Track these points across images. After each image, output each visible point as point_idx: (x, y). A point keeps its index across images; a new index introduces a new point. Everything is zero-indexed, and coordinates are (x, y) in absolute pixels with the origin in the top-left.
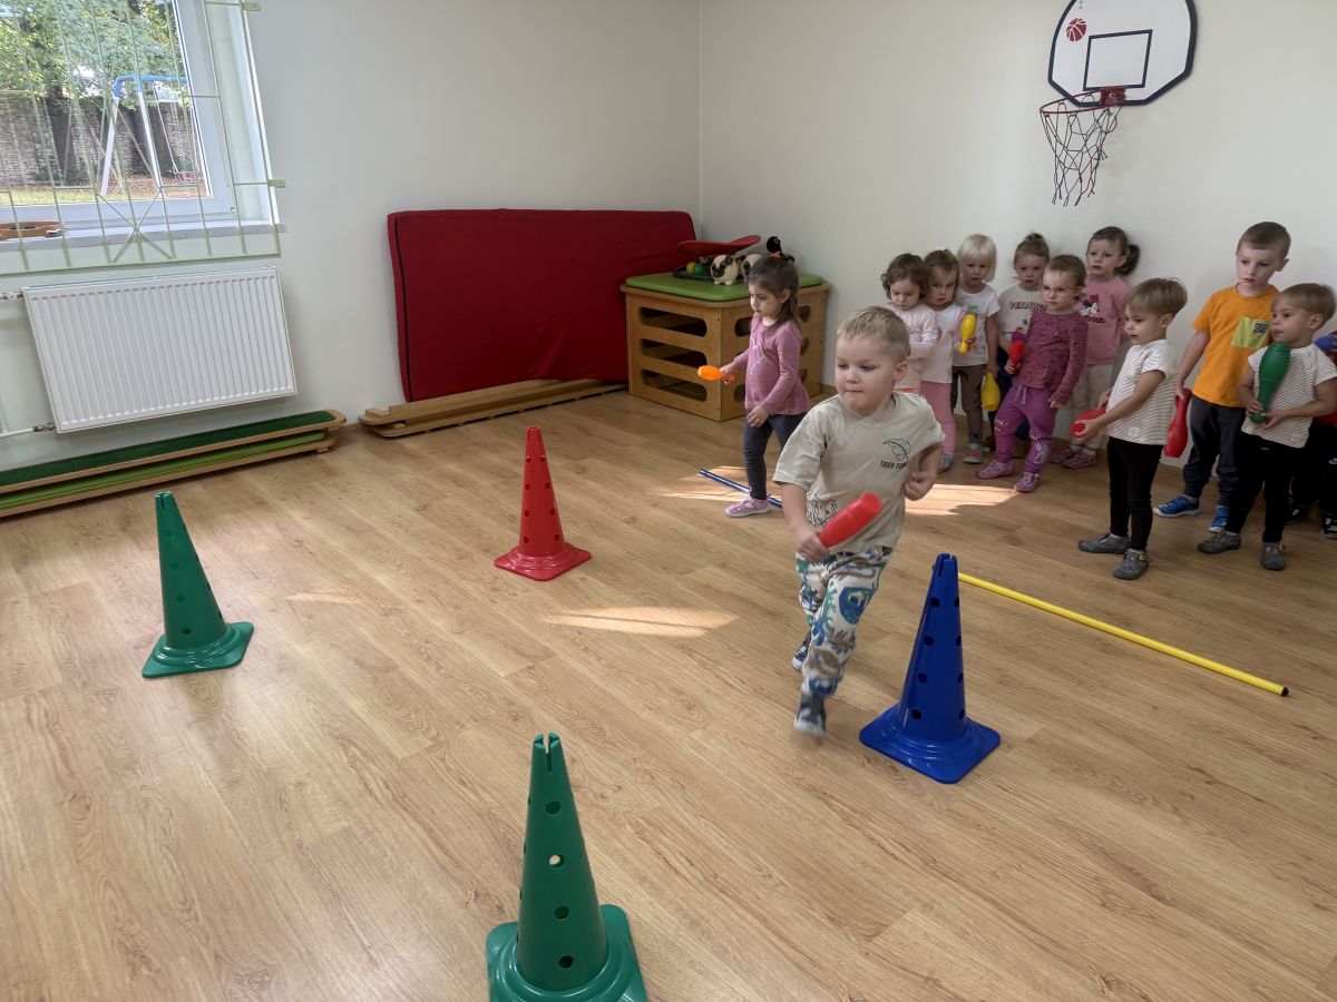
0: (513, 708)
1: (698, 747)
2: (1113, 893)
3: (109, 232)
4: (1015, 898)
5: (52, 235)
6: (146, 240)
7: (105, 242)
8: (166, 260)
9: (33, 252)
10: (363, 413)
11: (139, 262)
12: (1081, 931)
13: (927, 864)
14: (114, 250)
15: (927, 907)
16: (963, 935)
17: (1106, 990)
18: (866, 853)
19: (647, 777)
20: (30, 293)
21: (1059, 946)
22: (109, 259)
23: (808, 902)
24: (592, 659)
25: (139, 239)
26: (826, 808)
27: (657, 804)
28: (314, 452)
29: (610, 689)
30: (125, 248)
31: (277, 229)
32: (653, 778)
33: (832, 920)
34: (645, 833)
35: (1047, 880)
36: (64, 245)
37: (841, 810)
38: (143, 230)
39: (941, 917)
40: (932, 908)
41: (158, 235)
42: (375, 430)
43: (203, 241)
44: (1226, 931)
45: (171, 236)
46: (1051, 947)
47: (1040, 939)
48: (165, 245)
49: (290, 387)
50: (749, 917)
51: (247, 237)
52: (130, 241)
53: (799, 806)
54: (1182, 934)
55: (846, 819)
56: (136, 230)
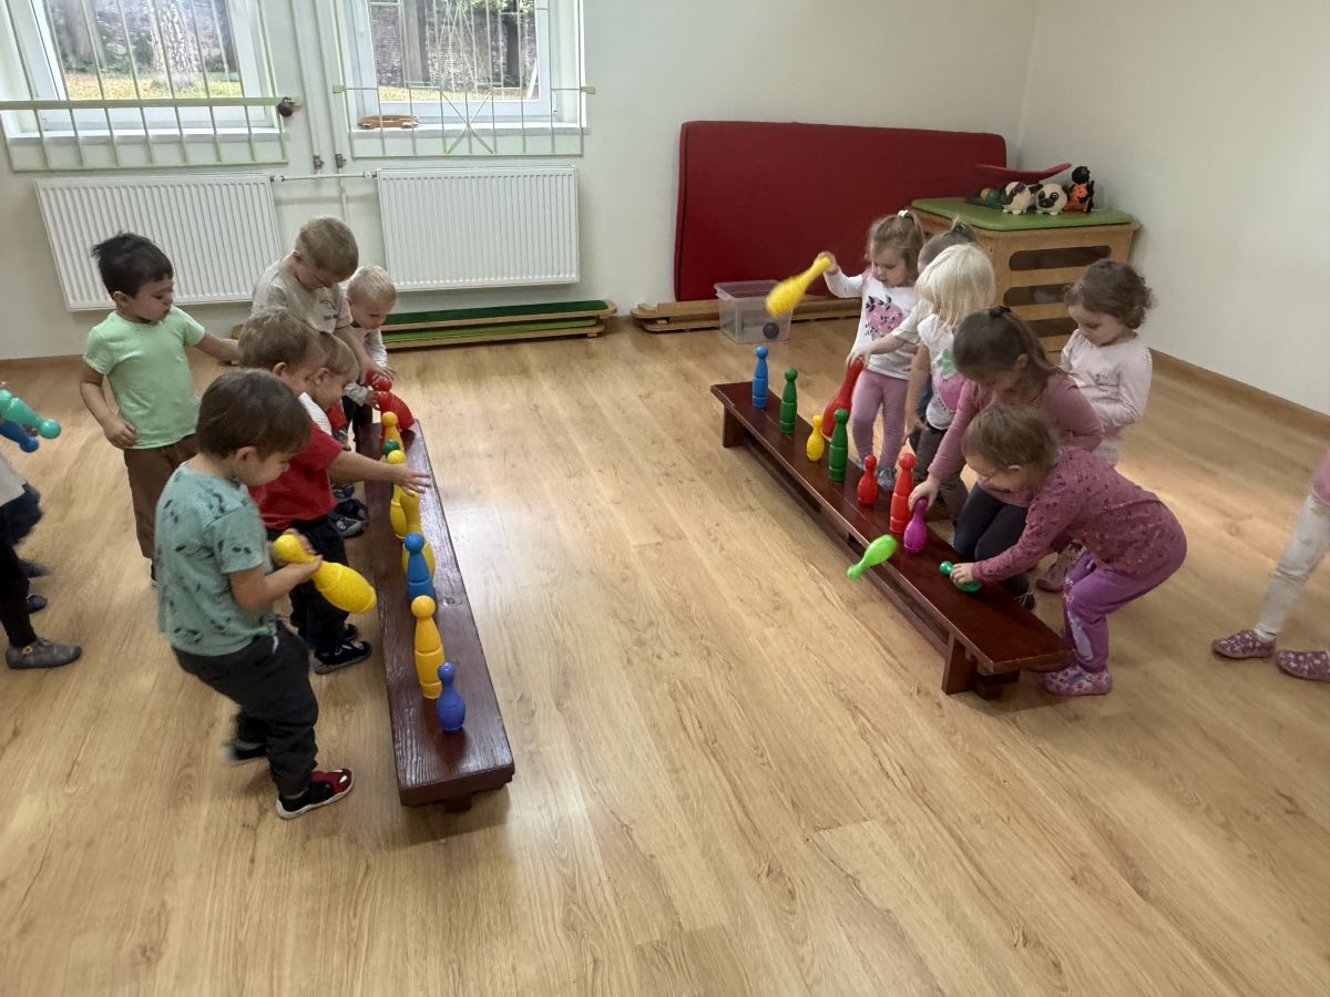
0: (626, 571)
1: (764, 640)
2: (1091, 871)
3: (448, 127)
4: (982, 842)
5: (407, 127)
6: (475, 135)
7: (444, 135)
8: (489, 153)
9: (391, 140)
10: (636, 307)
11: (467, 153)
12: (1031, 890)
13: (915, 790)
14: (450, 142)
15: (890, 823)
16: (909, 856)
17: (1020, 944)
18: (862, 764)
19: (705, 652)
20: (382, 174)
21: (998, 894)
22: (445, 150)
23: (782, 784)
24: (716, 550)
25: (471, 134)
26: (851, 720)
27: (700, 675)
28: (584, 336)
29: (717, 577)
30: (459, 141)
31: (583, 132)
32: (709, 654)
33: (794, 805)
34: (677, 694)
35: (1029, 840)
36: (413, 136)
37: (863, 723)
38: (474, 126)
39: (898, 836)
40: (894, 824)
41: (485, 132)
42: (643, 324)
43: (520, 139)
44: (1195, 943)
45: (495, 134)
46: (989, 892)
47: (983, 884)
48: (489, 141)
49: (574, 275)
50: (724, 780)
51: (557, 137)
52: (462, 136)
53: (825, 710)
54: (1140, 928)
55: (863, 733)
56: (468, 126)
